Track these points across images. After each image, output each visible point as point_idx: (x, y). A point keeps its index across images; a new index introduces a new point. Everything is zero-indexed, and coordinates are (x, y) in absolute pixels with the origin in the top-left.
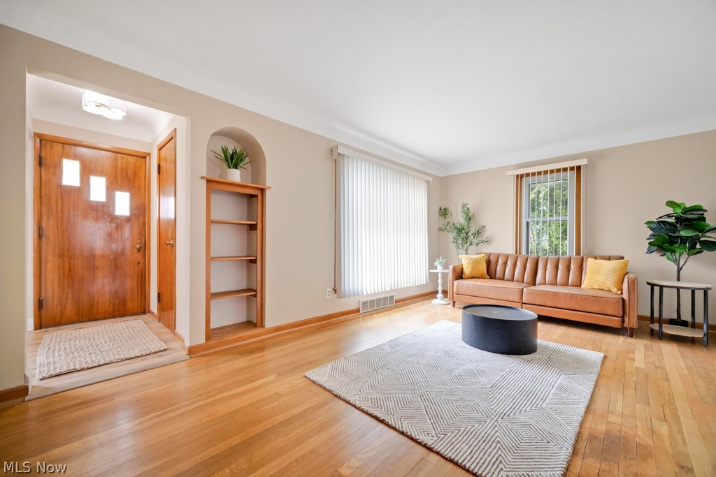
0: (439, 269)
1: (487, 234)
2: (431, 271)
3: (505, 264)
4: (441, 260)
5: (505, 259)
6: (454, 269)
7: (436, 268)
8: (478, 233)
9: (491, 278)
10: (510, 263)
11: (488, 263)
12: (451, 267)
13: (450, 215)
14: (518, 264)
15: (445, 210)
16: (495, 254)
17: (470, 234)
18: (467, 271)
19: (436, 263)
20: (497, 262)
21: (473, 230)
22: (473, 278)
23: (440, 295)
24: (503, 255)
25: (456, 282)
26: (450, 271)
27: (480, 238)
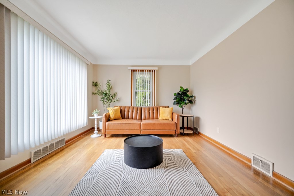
0: (96, 117)
1: (118, 97)
2: (90, 118)
3: (129, 111)
4: (97, 111)
5: (128, 109)
6: (106, 116)
7: (93, 116)
8: (114, 96)
9: (123, 119)
10: (130, 111)
11: (121, 111)
12: (104, 115)
13: (99, 85)
14: (134, 111)
15: (96, 83)
16: (124, 107)
17: (110, 97)
18: (112, 116)
19: (94, 113)
20: (125, 110)
21: (112, 95)
22: (115, 120)
23: (96, 132)
24: (127, 107)
25: (107, 123)
26: (103, 117)
27: (115, 99)
